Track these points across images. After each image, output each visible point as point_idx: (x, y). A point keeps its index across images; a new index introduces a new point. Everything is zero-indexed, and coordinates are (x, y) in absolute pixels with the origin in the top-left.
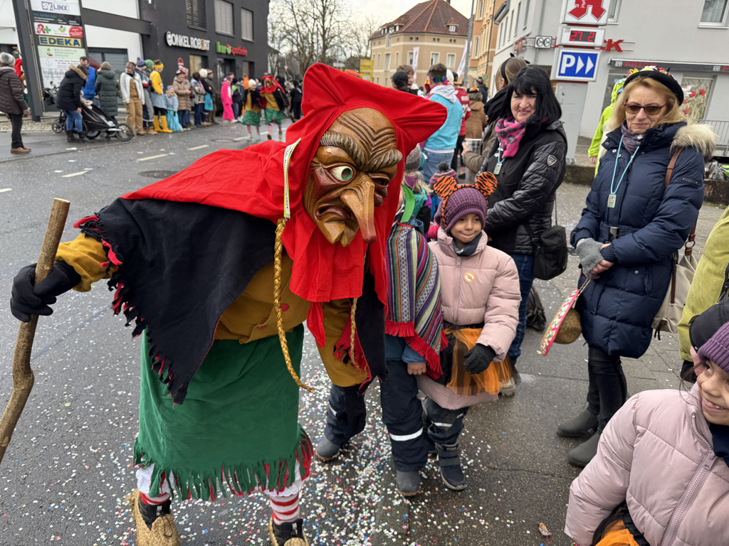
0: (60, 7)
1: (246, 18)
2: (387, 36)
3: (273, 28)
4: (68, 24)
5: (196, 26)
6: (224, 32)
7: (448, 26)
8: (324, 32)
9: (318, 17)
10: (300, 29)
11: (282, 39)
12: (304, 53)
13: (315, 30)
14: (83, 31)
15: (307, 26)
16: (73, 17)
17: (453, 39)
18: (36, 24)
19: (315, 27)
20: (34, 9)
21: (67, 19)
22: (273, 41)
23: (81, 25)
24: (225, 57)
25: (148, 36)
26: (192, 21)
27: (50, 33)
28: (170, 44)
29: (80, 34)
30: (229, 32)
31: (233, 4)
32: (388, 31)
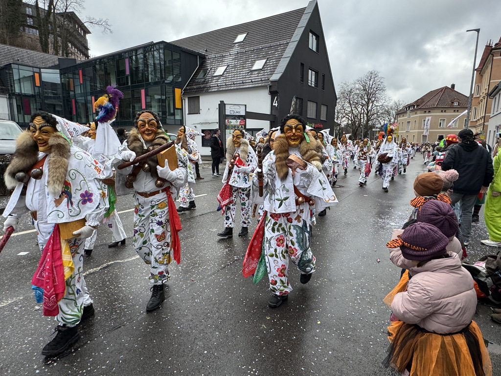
0: (237, 112)
1: (324, 109)
2: (408, 112)
3: (338, 113)
4: (239, 119)
6: (311, 117)
7: (453, 103)
8: (368, 112)
9: (365, 105)
10: (354, 112)
11: (342, 118)
12: (355, 124)
13: (363, 111)
15: (358, 110)
16: (242, 116)
17: (456, 110)
18: (226, 120)
20: (226, 114)
21: (239, 117)
22: (337, 119)
23: (245, 119)
25: (274, 122)
27: (232, 124)
29: (244, 123)
30: (314, 117)
31: (317, 103)
32: (409, 109)
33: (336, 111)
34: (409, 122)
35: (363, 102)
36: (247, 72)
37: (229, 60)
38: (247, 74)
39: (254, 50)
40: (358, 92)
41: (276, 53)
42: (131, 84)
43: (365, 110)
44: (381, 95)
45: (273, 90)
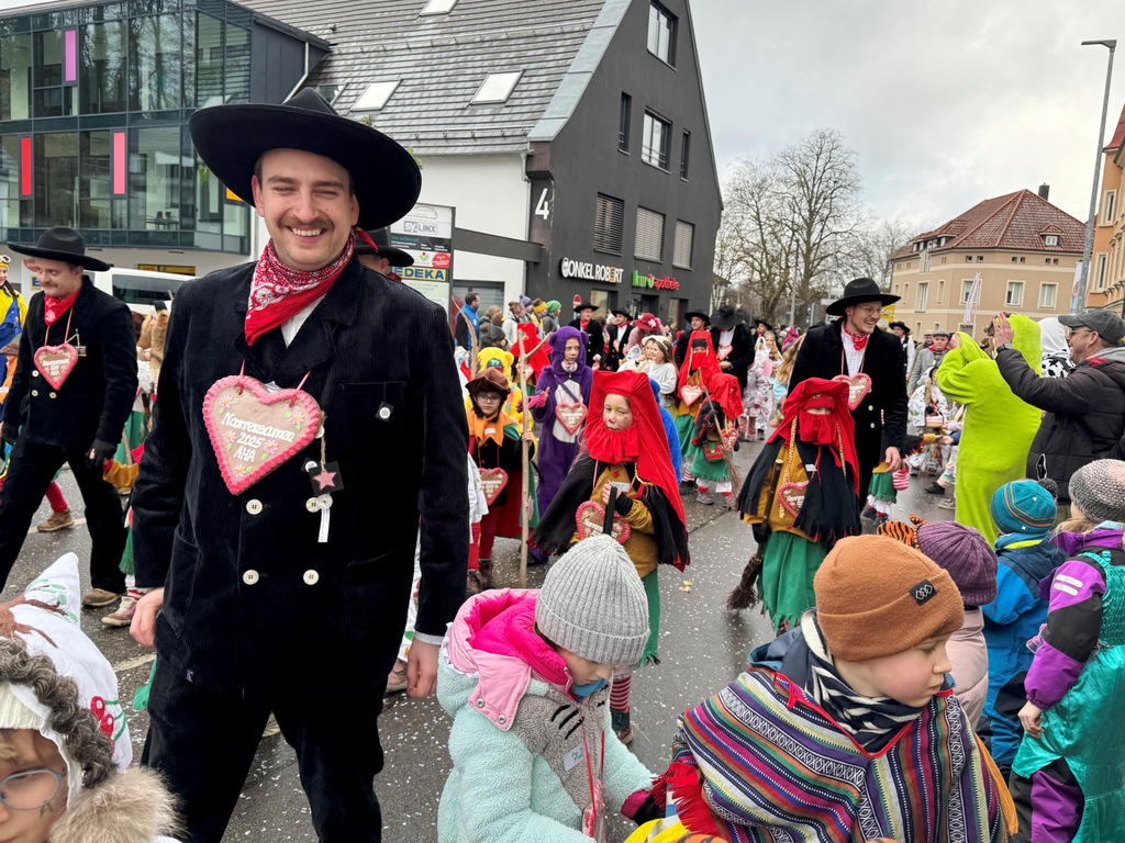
0: (426, 228)
1: (683, 234)
2: (922, 255)
3: (723, 246)
4: (433, 250)
5: (606, 248)
6: (647, 256)
7: (1043, 237)
8: (809, 250)
9: (800, 228)
10: (768, 246)
11: (735, 262)
12: (770, 284)
14: (451, 260)
15: (779, 242)
16: (440, 241)
17: (1052, 258)
19: (794, 243)
21: (433, 243)
22: (720, 267)
23: (449, 252)
24: (643, 292)
25: (536, 264)
26: (601, 241)
28: (566, 276)
29: (446, 263)
30: (655, 257)
31: (664, 216)
32: (925, 246)
33: (718, 242)
34: (924, 285)
35: (797, 221)
36: (460, 106)
37: (402, 64)
38: (458, 113)
39: (483, 41)
40: (783, 188)
41: (551, 57)
42: (81, 111)
43: (801, 242)
44: (849, 202)
45: (536, 167)
